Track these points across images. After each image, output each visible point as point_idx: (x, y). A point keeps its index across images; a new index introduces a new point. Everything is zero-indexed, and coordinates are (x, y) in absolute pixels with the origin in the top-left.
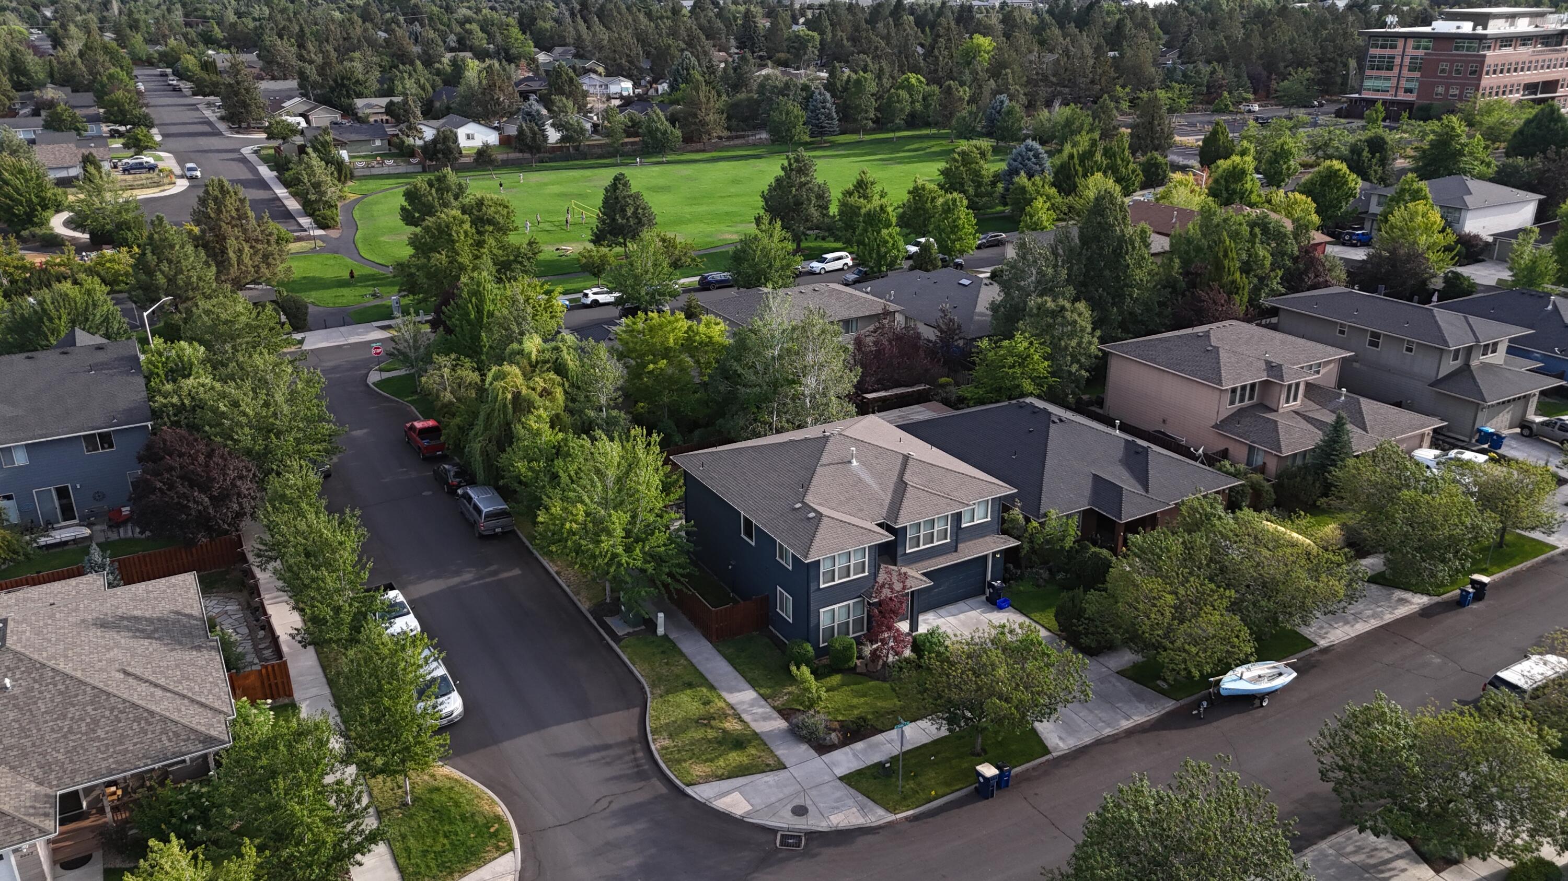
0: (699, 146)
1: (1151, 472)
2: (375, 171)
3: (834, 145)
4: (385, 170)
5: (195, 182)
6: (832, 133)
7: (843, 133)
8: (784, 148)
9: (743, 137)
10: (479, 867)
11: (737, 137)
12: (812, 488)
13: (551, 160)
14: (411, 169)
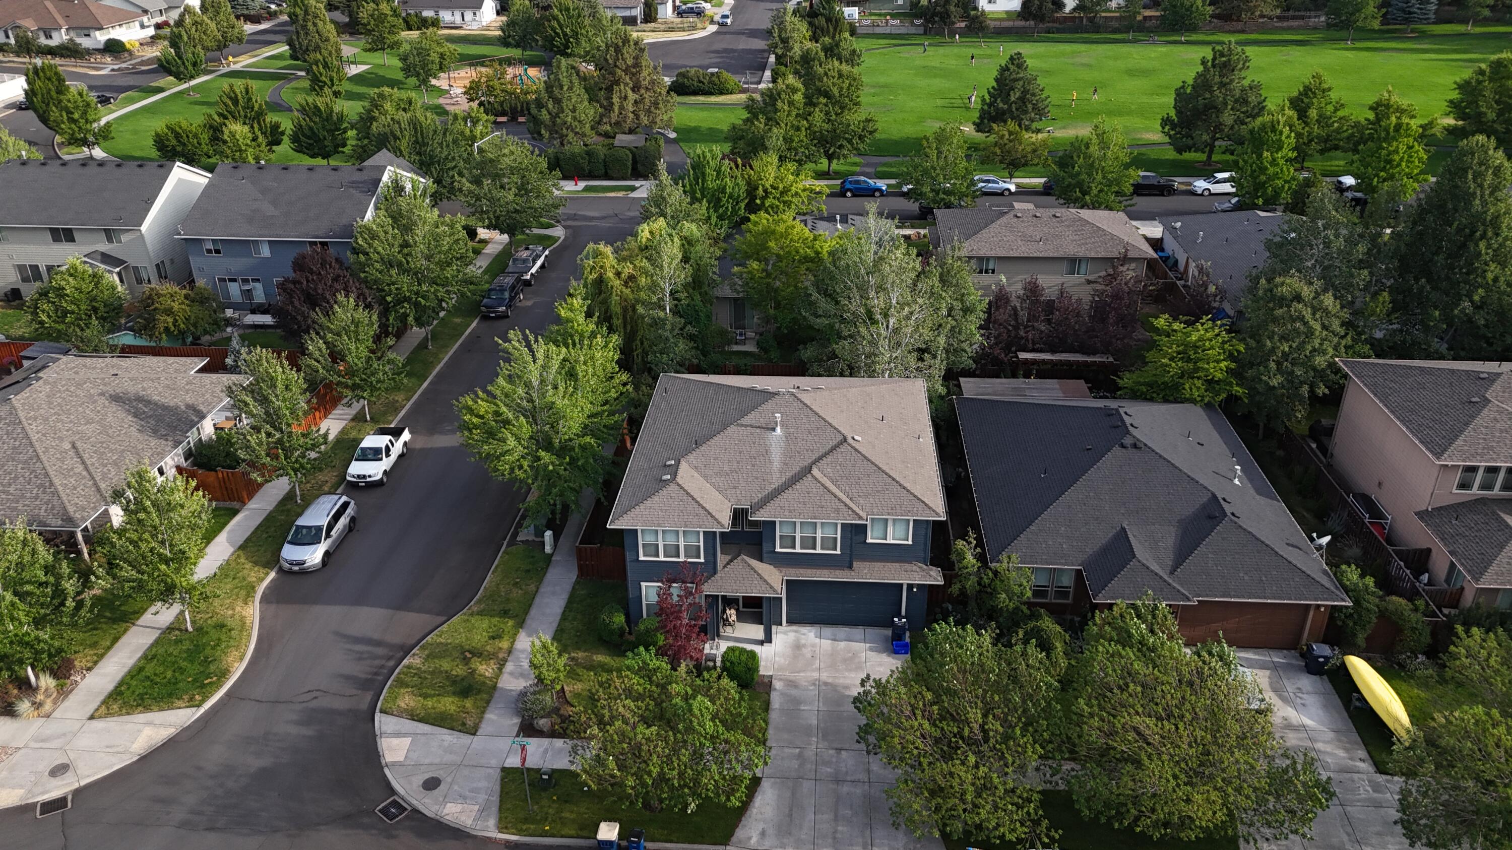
0: (1240, 26)
1: (1202, 548)
2: (878, 30)
3: (1423, 36)
4: (888, 30)
5: (724, 29)
6: (1428, 21)
7: (1440, 21)
8: (1343, 34)
9: (1302, 17)
10: (160, 710)
11: (1294, 18)
12: (703, 448)
13: (1059, 31)
14: (913, 30)
